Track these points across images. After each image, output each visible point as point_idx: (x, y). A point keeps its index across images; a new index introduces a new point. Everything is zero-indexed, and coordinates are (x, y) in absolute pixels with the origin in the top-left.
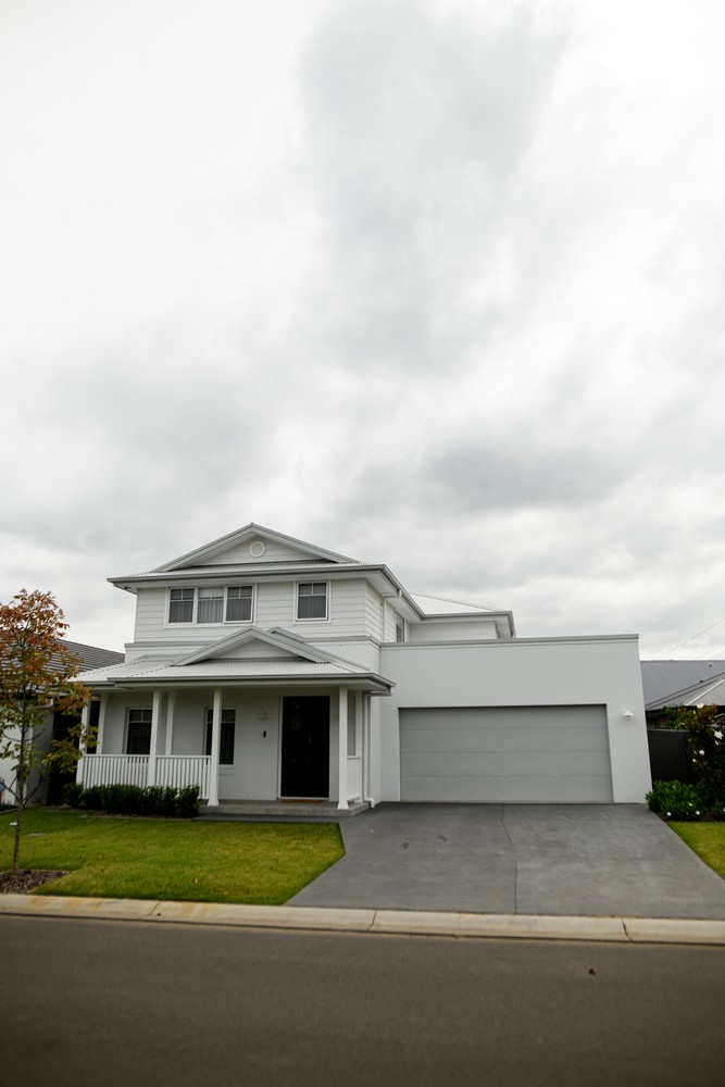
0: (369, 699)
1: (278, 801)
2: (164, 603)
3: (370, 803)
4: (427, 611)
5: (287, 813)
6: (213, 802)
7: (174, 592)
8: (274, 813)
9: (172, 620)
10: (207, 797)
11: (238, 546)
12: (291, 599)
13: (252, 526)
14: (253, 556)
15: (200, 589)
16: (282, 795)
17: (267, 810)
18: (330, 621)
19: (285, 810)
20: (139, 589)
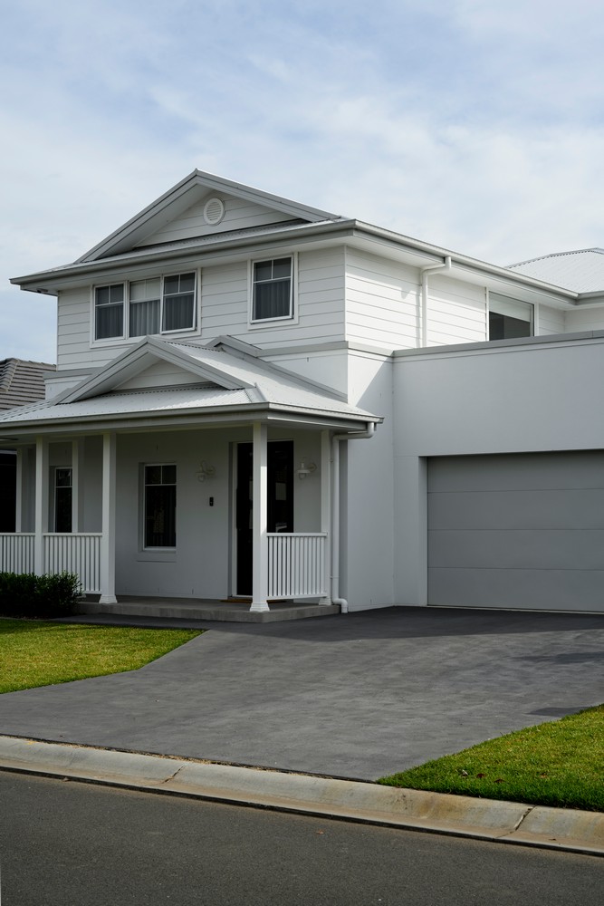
0: (343, 445)
1: (231, 601)
2: (87, 310)
3: (340, 606)
4: (576, 289)
5: (185, 616)
6: (108, 598)
7: (101, 292)
8: (171, 615)
9: (100, 335)
10: (97, 592)
11: (190, 209)
12: (243, 290)
13: (196, 175)
14: (206, 223)
15: (131, 284)
16: (238, 593)
17: (162, 610)
18: (295, 321)
19: (183, 611)
20: (59, 291)
